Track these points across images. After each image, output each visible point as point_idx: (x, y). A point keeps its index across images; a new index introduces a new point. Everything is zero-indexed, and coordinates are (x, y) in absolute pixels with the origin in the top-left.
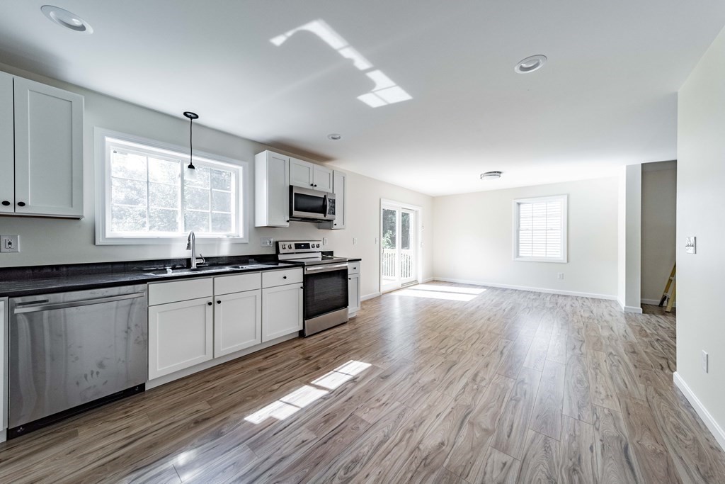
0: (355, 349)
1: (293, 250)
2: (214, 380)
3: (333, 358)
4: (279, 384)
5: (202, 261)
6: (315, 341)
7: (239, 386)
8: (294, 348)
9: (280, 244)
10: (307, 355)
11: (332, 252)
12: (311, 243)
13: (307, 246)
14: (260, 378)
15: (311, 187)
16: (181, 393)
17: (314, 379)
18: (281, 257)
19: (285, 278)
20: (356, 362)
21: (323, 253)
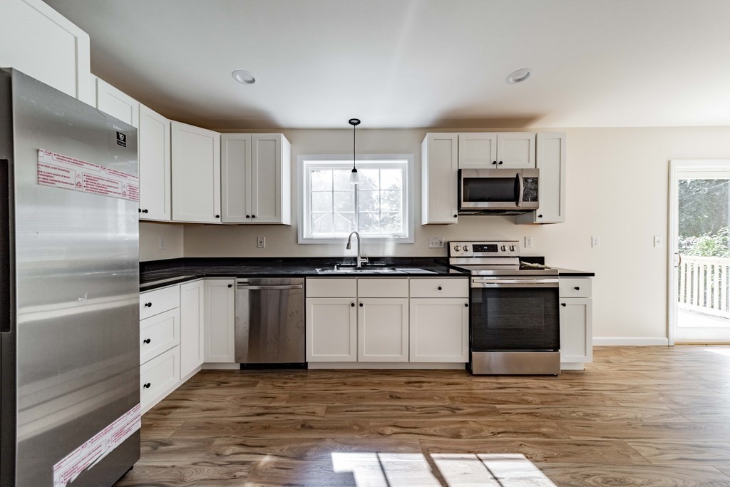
0: (544, 435)
1: (470, 253)
2: (351, 385)
3: (492, 429)
4: (395, 430)
5: (366, 261)
6: (482, 386)
7: (361, 406)
8: (449, 384)
9: (452, 246)
10: (457, 405)
11: (543, 258)
12: (500, 245)
13: (493, 248)
14: (384, 408)
15: (494, 167)
16: (321, 385)
17: (440, 451)
18: (452, 262)
19: (440, 288)
20: (528, 464)
21: (522, 259)
